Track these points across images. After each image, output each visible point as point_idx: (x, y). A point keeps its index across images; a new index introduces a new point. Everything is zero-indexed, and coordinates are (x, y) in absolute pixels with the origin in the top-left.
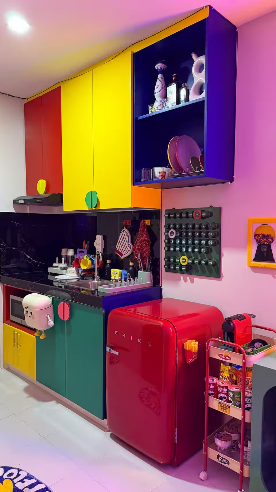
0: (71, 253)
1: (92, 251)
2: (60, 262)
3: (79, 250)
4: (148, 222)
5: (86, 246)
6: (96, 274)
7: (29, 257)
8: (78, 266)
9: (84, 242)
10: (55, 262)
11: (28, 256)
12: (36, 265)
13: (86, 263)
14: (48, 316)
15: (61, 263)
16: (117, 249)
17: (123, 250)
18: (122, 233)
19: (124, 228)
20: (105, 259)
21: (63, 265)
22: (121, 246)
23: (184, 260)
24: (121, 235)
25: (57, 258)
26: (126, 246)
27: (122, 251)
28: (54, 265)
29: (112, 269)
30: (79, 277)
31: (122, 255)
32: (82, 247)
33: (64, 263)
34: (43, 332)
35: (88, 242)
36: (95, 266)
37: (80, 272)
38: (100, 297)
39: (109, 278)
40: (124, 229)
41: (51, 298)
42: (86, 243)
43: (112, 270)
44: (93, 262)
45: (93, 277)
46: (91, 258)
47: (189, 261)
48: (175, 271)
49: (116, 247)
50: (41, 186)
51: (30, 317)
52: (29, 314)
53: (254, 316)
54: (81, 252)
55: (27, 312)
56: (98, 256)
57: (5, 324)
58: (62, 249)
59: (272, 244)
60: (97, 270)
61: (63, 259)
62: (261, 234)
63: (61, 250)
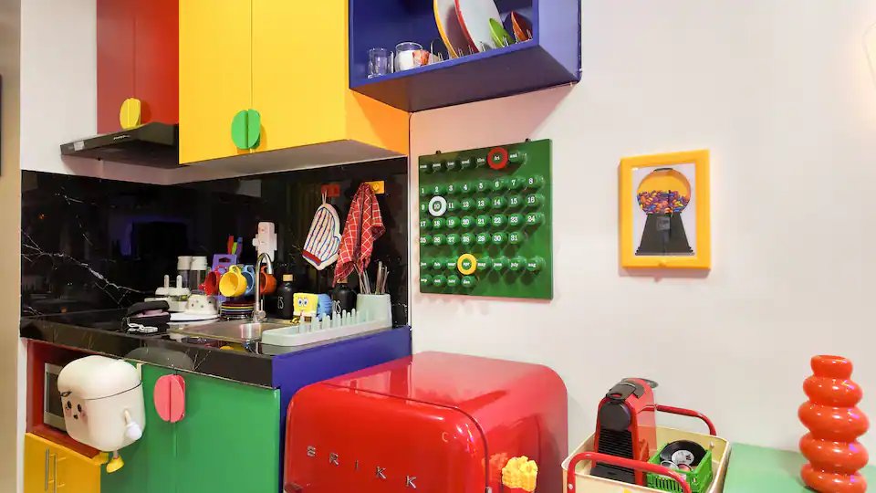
0: (199, 263)
1: (249, 256)
2: (173, 284)
3: (217, 257)
4: (379, 187)
5: (234, 247)
6: (258, 307)
7: (101, 277)
8: (213, 290)
9: (231, 238)
10: (162, 285)
11: (97, 274)
12: (118, 294)
13: (233, 282)
14: (127, 413)
15: (176, 287)
16: (308, 250)
17: (322, 251)
18: (319, 213)
19: (324, 201)
20: (278, 274)
21: (180, 290)
22: (316, 242)
23: (468, 263)
24: (316, 219)
25: (167, 277)
26: (327, 242)
27: (319, 252)
28: (159, 291)
29: (295, 295)
30: (216, 316)
31: (319, 262)
32: (226, 251)
33: (183, 287)
34: (115, 455)
35: (240, 239)
36: (254, 289)
37: (220, 304)
38: (264, 357)
39: (288, 314)
40: (324, 205)
41: (139, 365)
42: (235, 241)
43: (297, 296)
44: (250, 281)
45: (249, 315)
46: (246, 271)
47: (479, 264)
48: (445, 289)
49: (306, 244)
50: (130, 115)
51: (76, 417)
52: (74, 410)
53: (655, 385)
54: (222, 260)
55: (69, 405)
56: (263, 268)
57: (29, 434)
58: (179, 258)
59: (683, 212)
60: (261, 297)
61: (179, 277)
62: (654, 192)
63: (177, 260)
